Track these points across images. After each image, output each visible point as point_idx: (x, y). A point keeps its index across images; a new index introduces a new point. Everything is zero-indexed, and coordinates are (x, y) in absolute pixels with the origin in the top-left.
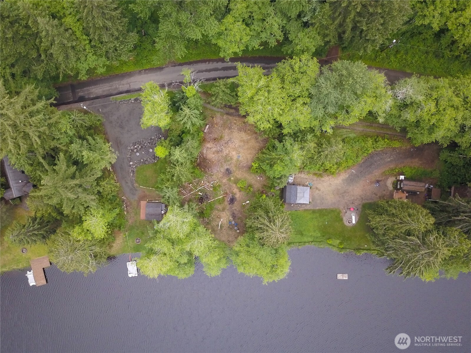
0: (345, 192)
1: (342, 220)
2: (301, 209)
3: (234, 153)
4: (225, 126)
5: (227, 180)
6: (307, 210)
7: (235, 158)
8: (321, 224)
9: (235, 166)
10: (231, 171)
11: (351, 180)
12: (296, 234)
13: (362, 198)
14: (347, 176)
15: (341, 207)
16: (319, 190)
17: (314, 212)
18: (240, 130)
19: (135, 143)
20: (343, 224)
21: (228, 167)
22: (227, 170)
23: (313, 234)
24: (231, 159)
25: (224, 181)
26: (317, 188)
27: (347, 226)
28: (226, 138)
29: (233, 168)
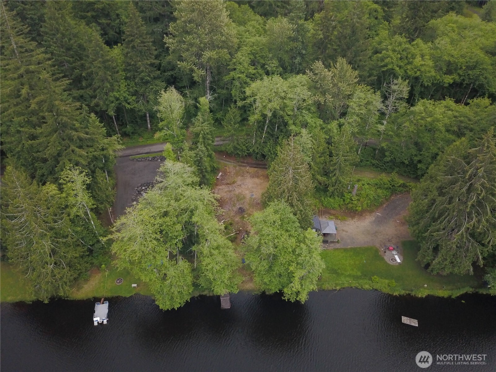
0: (376, 232)
1: (383, 259)
2: (330, 248)
3: (247, 192)
4: (237, 174)
5: (240, 218)
6: (337, 249)
7: (248, 196)
8: (357, 262)
9: (249, 204)
10: (244, 209)
11: (379, 221)
12: (330, 273)
13: (399, 237)
14: (374, 219)
15: (378, 246)
16: (347, 232)
17: (346, 250)
18: (252, 176)
19: (144, 184)
20: (386, 262)
21: (241, 206)
22: (240, 208)
23: (351, 272)
24: (244, 198)
25: (236, 219)
26: (343, 230)
27: (392, 266)
28: (239, 183)
29: (246, 206)
